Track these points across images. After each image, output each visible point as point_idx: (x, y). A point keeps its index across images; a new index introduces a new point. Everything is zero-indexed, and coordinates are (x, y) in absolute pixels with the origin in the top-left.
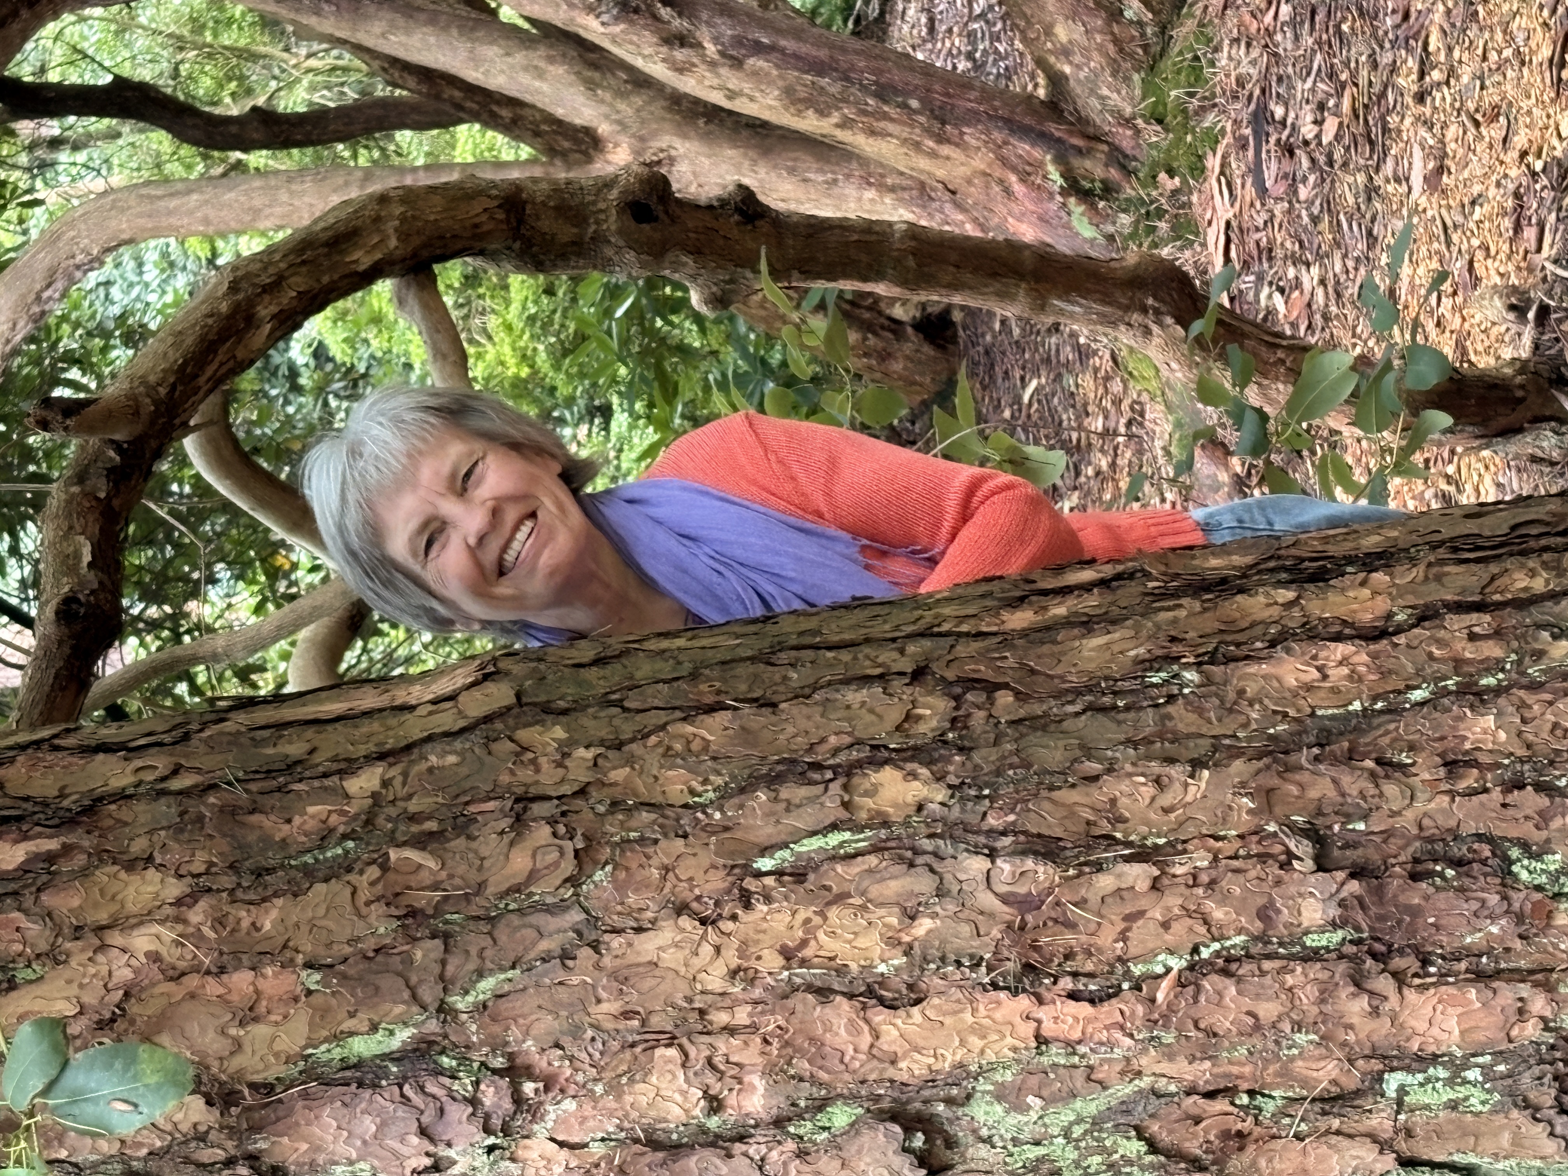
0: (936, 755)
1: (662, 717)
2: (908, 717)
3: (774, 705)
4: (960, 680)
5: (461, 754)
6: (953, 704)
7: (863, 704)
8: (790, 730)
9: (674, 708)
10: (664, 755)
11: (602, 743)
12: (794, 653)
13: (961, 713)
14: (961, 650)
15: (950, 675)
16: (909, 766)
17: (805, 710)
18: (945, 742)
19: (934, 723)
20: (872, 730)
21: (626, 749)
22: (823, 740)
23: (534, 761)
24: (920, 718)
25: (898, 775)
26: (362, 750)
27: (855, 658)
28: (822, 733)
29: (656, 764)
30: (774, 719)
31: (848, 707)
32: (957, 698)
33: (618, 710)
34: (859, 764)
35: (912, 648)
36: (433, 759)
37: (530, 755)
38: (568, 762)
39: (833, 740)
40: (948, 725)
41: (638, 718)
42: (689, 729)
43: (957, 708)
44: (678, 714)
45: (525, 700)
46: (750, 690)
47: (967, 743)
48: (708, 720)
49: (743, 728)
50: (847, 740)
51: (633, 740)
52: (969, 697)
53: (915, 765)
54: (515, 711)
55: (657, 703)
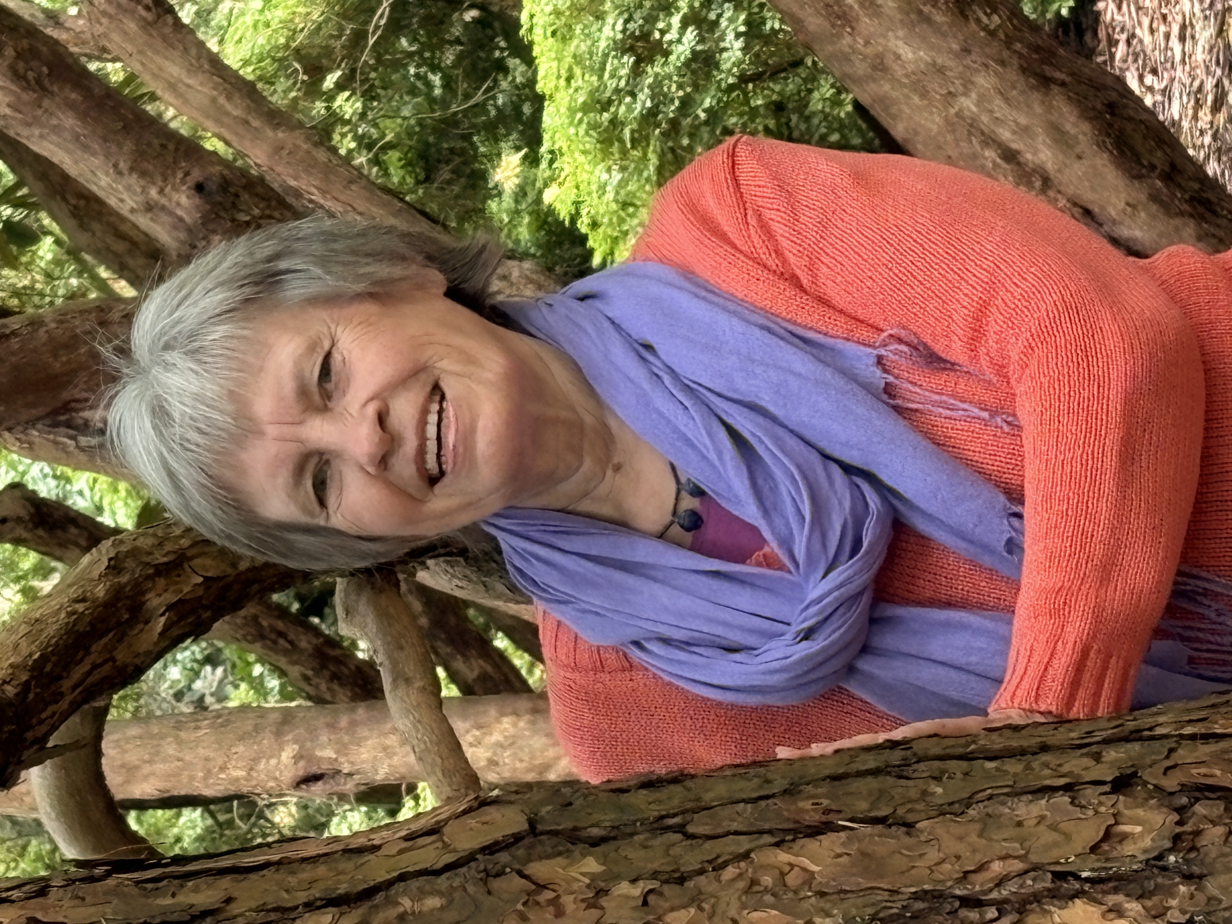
0: (1151, 885)
1: (744, 844)
2: (1108, 835)
3: (909, 826)
4: (1184, 788)
5: (448, 894)
6: (1176, 817)
7: (1041, 819)
8: (933, 855)
9: (761, 832)
10: (747, 891)
11: (655, 875)
12: (937, 764)
13: (1187, 828)
14: (1183, 754)
15: (1171, 783)
16: (1112, 899)
17: (956, 829)
18: (1164, 869)
19: (1147, 842)
20: (1054, 854)
21: (690, 884)
22: (981, 868)
23: (555, 902)
24: (1124, 837)
25: (1094, 911)
26: (302, 897)
27: (1028, 767)
28: (979, 858)
29: (735, 904)
30: (907, 840)
31: (1019, 824)
32: (1180, 810)
33: (679, 836)
34: (1037, 898)
35: (1112, 754)
36: (406, 903)
37: (548, 895)
38: (604, 902)
39: (997, 867)
40: (1168, 844)
41: (708, 845)
42: (783, 857)
43: (1180, 823)
44: (768, 839)
45: (540, 827)
46: (872, 808)
47: (1196, 870)
48: (812, 845)
49: (864, 854)
50: (1018, 866)
51: (701, 872)
52: (1200, 809)
53: (1120, 898)
54: (526, 841)
55: (735, 826)
